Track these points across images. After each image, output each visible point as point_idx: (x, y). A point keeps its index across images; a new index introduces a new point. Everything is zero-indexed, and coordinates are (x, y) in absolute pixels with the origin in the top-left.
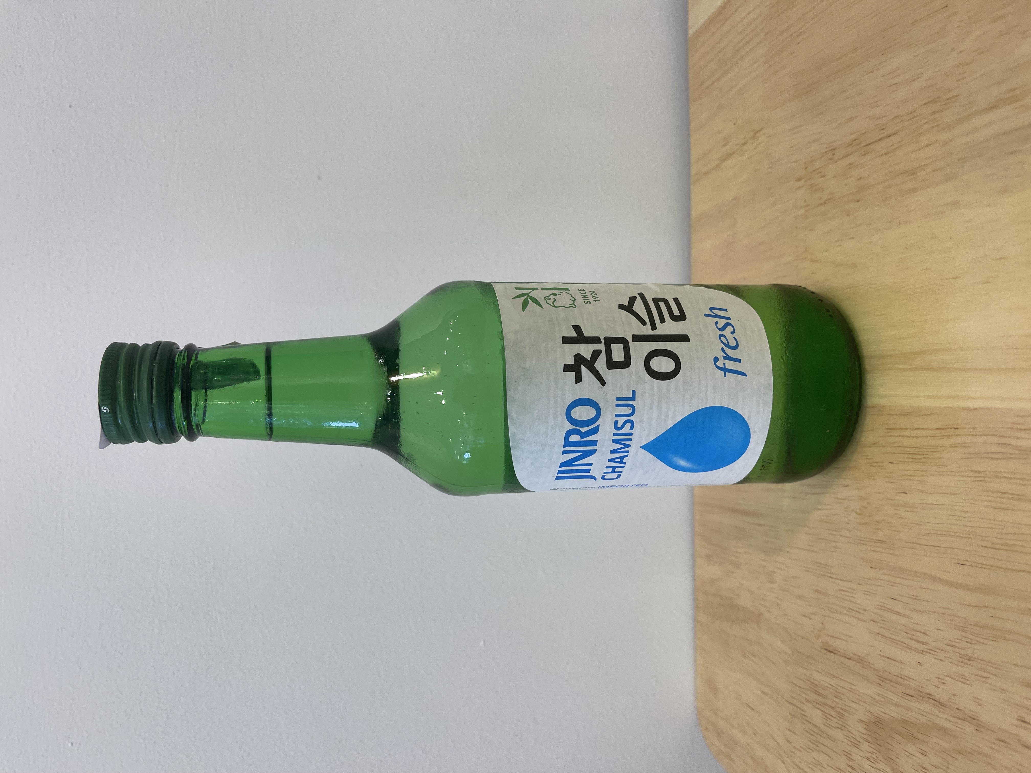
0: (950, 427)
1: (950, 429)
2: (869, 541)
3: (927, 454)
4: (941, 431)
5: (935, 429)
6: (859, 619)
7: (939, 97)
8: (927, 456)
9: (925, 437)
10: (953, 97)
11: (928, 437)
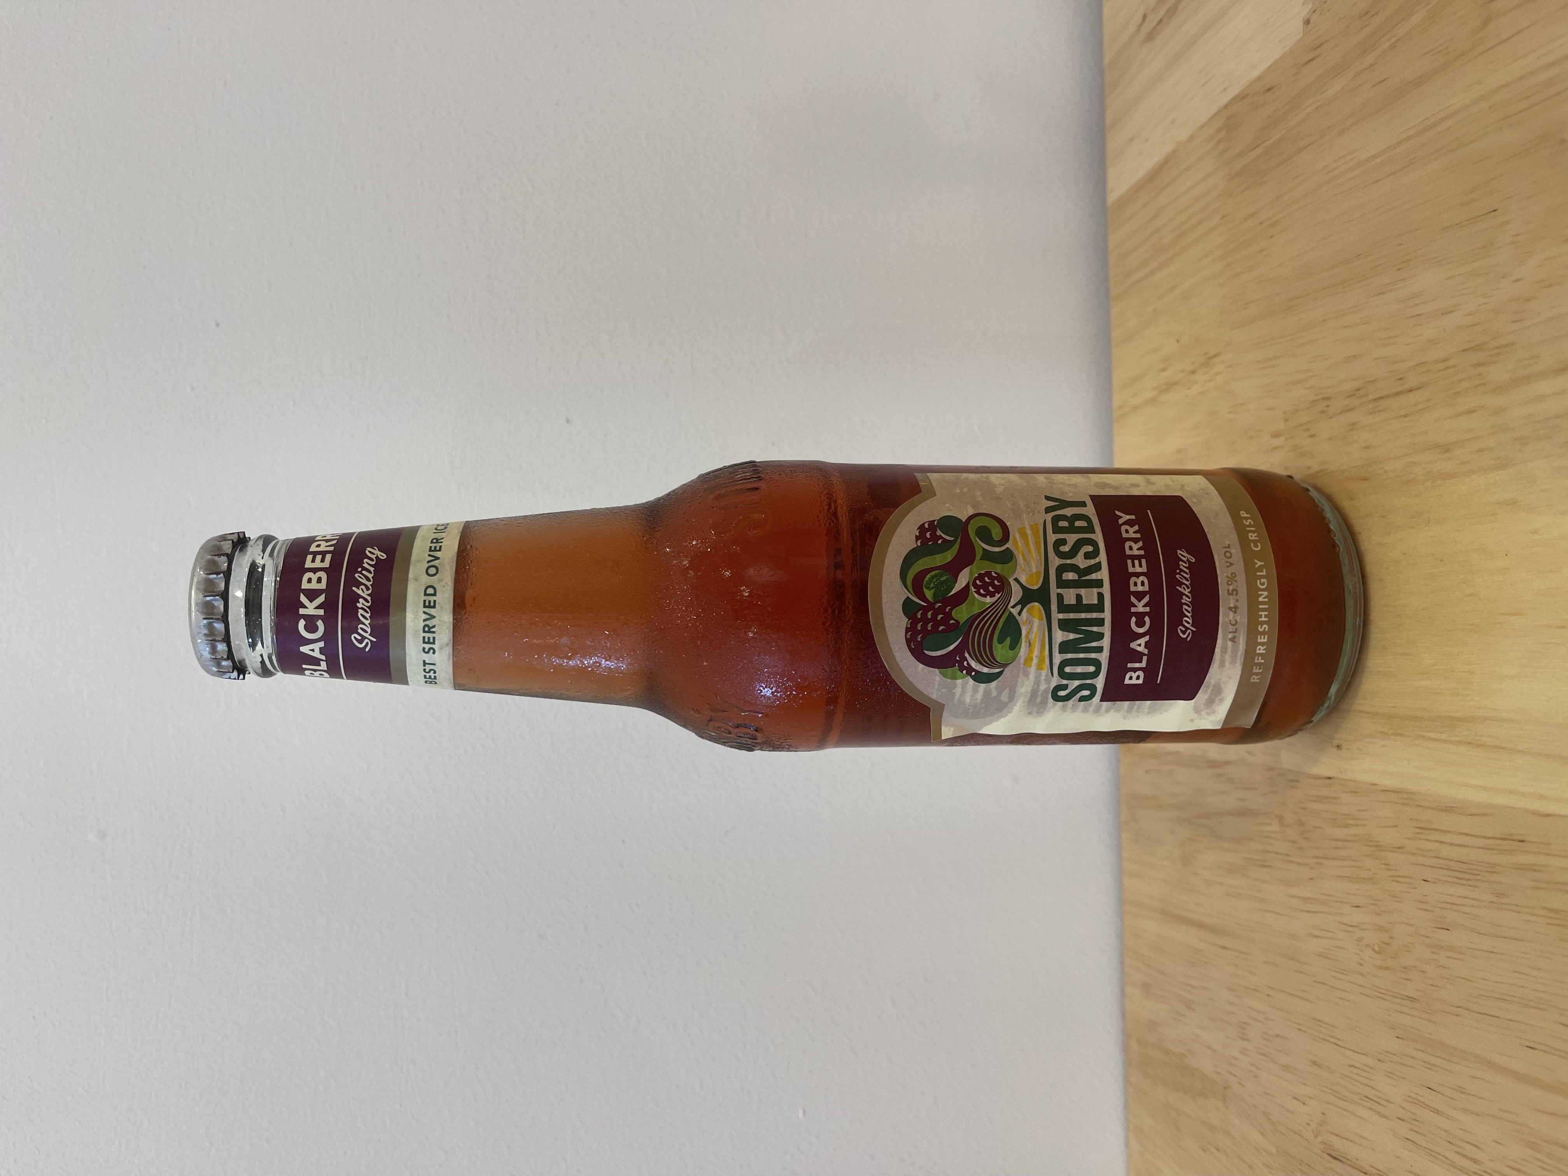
0: (1512, 837)
1: (1513, 840)
2: (1393, 996)
3: (1478, 875)
4: (1500, 842)
5: (1490, 838)
6: (1378, 1113)
7: (1486, 343)
8: (1479, 877)
9: (1475, 847)
10: (1507, 345)
11: (1479, 848)
